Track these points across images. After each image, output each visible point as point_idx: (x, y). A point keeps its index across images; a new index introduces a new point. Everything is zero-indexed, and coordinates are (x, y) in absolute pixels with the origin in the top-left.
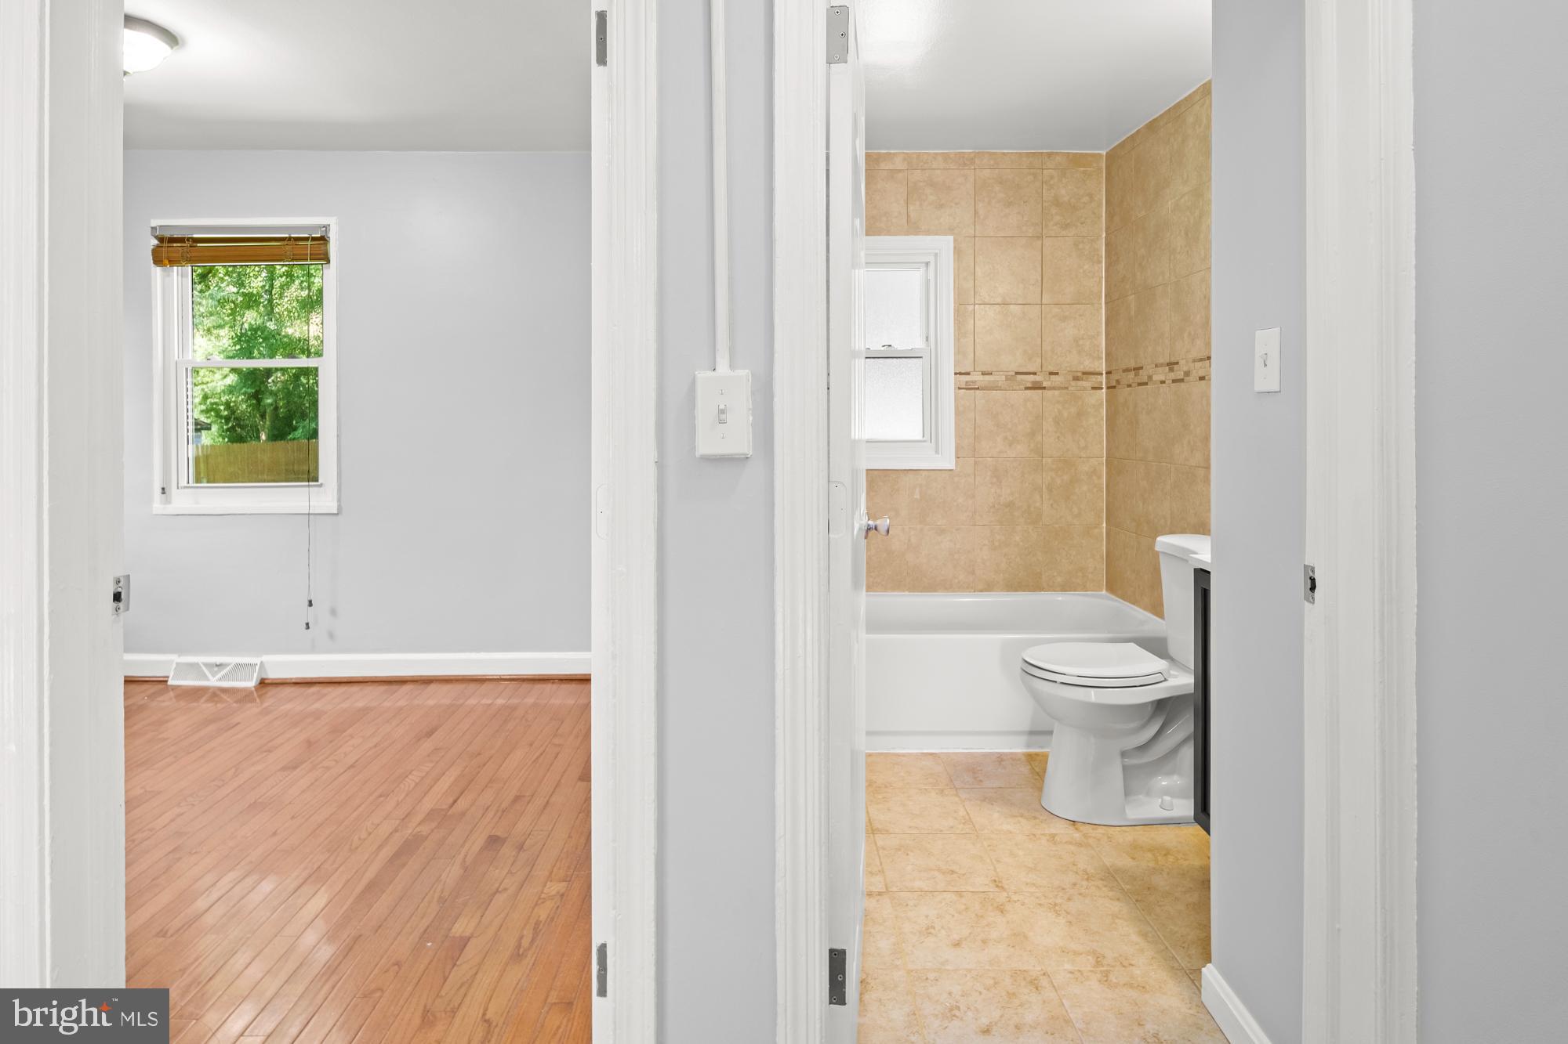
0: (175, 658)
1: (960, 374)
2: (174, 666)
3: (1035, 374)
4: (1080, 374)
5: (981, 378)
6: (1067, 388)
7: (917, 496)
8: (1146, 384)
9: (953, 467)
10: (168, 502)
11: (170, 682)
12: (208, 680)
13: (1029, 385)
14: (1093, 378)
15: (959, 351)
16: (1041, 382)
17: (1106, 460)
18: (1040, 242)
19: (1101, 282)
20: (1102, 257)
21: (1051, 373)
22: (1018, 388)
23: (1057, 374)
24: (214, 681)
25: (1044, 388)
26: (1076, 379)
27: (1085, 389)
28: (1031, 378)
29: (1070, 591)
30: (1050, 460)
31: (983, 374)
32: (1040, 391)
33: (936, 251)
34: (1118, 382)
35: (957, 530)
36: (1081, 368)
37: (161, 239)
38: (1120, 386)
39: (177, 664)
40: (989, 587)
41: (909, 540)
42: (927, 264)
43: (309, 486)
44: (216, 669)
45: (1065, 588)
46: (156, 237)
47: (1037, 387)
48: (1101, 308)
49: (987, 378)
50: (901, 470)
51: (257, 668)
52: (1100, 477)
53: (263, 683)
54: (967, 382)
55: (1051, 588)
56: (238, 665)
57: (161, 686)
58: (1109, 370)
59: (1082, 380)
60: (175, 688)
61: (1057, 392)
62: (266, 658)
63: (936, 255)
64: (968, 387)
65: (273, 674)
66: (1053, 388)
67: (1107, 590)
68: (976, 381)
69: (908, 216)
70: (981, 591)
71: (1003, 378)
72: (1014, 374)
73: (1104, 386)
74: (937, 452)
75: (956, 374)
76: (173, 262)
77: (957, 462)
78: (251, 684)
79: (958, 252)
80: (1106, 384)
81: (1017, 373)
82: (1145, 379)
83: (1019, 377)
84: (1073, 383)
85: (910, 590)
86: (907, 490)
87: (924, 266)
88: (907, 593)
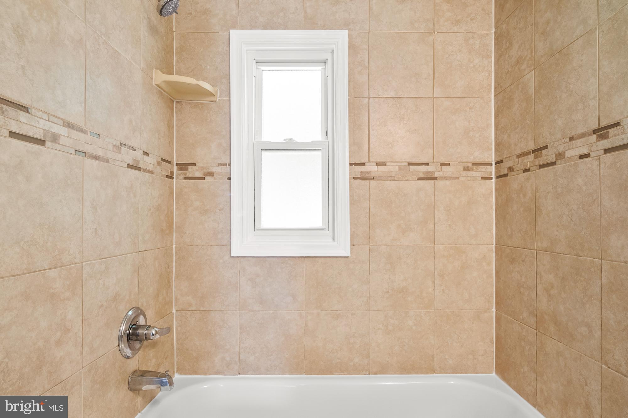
1: (356, 164)
3: (427, 164)
4: (470, 165)
5: (375, 168)
6: (458, 178)
7: (314, 282)
8: (554, 163)
9: (348, 254)
13: (422, 175)
14: (483, 168)
15: (354, 144)
16: (433, 172)
17: (496, 247)
18: (431, 38)
19: (489, 76)
20: (491, 51)
21: (443, 164)
22: (410, 178)
23: (448, 164)
25: (436, 178)
26: (467, 169)
27: (475, 179)
28: (423, 168)
29: (462, 373)
30: (441, 247)
31: (378, 164)
32: (432, 181)
33: (333, 46)
34: (511, 169)
35: (352, 315)
36: (472, 159)
38: (513, 173)
40: (383, 370)
41: (306, 325)
42: (325, 62)
45: (456, 370)
47: (431, 177)
48: (491, 101)
49: (381, 168)
50: (298, 257)
52: (489, 264)
54: (361, 172)
55: (443, 370)
58: (499, 159)
59: (473, 170)
61: (448, 182)
63: (333, 52)
64: (364, 177)
66: (445, 178)
67: (497, 373)
68: (370, 172)
69: (305, 11)
70: (376, 373)
71: (397, 169)
72: (406, 164)
73: (493, 176)
74: (334, 239)
75: (351, 164)
77: (352, 249)
79: (352, 47)
80: (496, 173)
81: (410, 164)
82: (552, 159)
83: (412, 168)
84: (464, 173)
85: (307, 373)
86: (304, 275)
87: (323, 64)
88: (304, 376)
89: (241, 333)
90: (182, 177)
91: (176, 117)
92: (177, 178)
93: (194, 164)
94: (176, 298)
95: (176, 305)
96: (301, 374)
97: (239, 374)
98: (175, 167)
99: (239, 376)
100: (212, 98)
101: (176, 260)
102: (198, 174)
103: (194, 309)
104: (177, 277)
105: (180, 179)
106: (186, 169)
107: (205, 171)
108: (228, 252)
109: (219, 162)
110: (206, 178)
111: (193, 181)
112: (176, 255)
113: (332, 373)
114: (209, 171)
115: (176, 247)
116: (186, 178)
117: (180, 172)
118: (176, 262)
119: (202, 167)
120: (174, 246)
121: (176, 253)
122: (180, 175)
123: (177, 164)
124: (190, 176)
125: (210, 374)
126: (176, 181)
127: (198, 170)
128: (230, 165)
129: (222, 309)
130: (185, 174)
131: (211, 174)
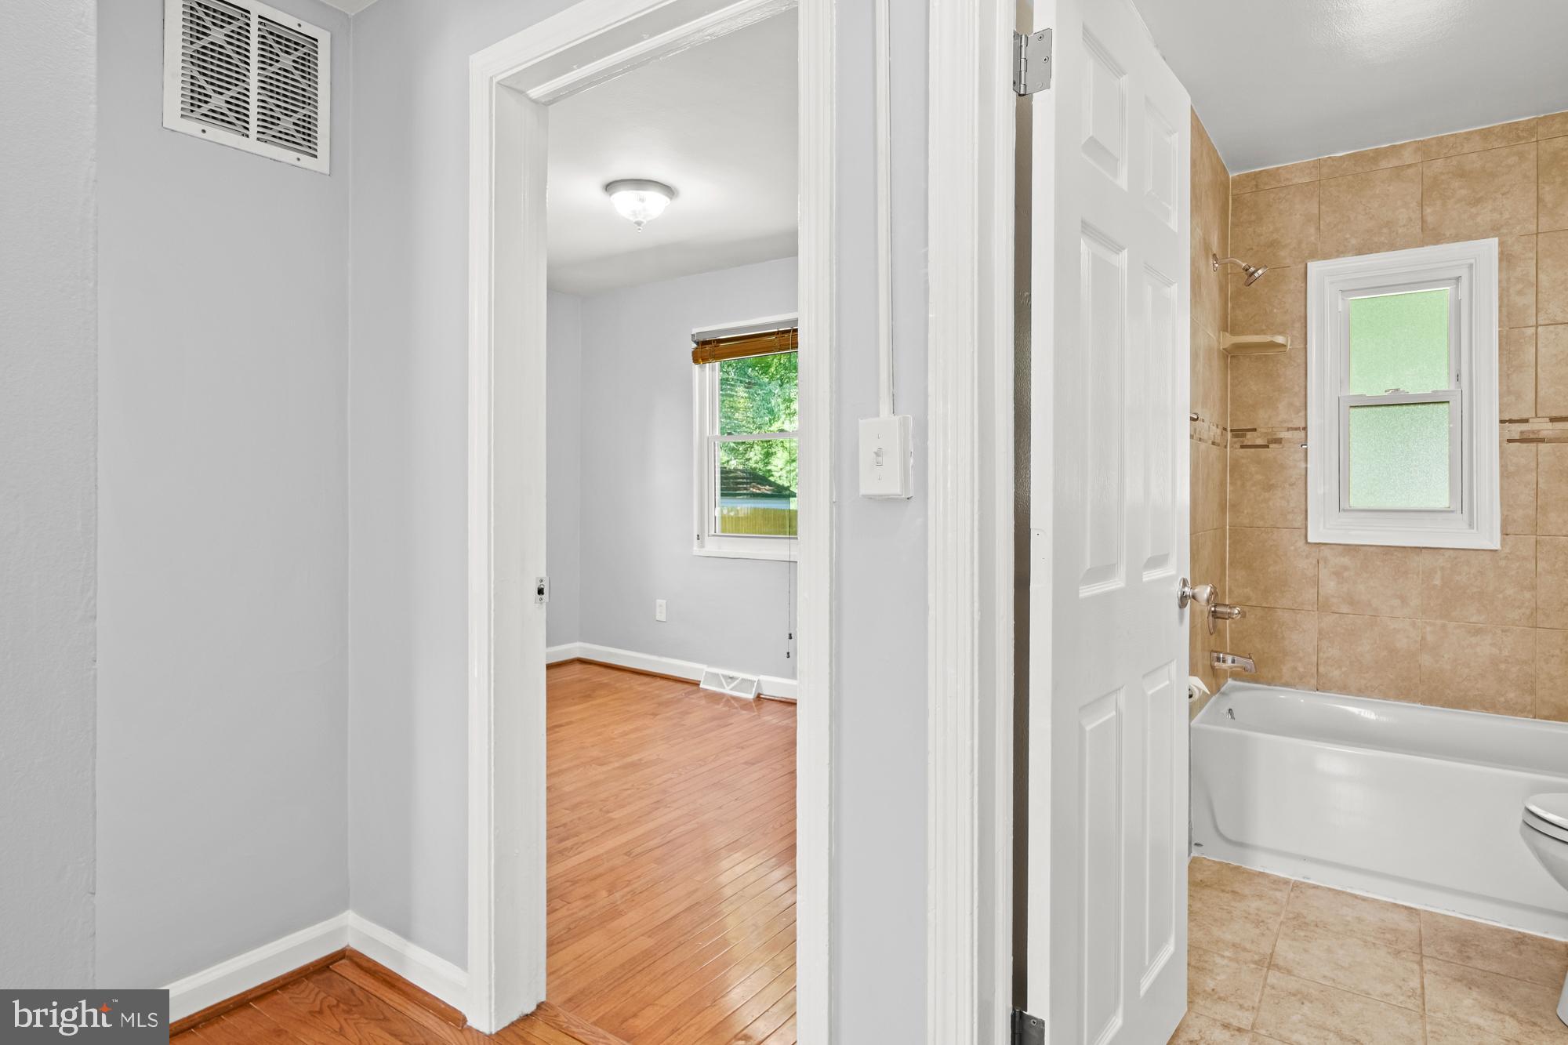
0: (705, 668)
1: (1510, 421)
2: (704, 674)
5: (1548, 425)
7: (1437, 582)
9: (1496, 546)
10: (702, 546)
11: (701, 686)
12: (724, 688)
15: (1510, 392)
24: (727, 690)
31: (1553, 420)
33: (1473, 261)
35: (1504, 631)
37: (697, 343)
39: (707, 672)
41: (1423, 638)
42: (1458, 279)
43: (790, 538)
44: (729, 680)
46: (695, 342)
49: (1559, 425)
50: (1411, 548)
51: (755, 684)
53: (759, 697)
54: (1521, 432)
56: (743, 680)
57: (695, 688)
60: (705, 690)
62: (763, 678)
63: (1471, 267)
64: (1525, 439)
65: (767, 692)
68: (1539, 431)
69: (1423, 221)
70: (1547, 718)
74: (1471, 526)
75: (1502, 421)
76: (705, 360)
77: (1503, 540)
78: (751, 696)
79: (1506, 258)
85: (1423, 702)
86: (1421, 572)
87: (1454, 281)
88: (1419, 705)
89: (1319, 639)
90: (1238, 446)
91: (1231, 374)
92: (1231, 447)
93: (1255, 430)
94: (1230, 589)
95: (1229, 598)
96: (1414, 702)
97: (1317, 690)
98: (1229, 434)
99: (1317, 692)
100: (1282, 349)
101: (1229, 544)
102: (1259, 442)
103: (1254, 603)
104: (1231, 564)
105: (1236, 448)
106: (1244, 436)
107: (1269, 437)
108: (1303, 538)
109: (1290, 426)
110: (1271, 446)
111: (1253, 450)
112: (1230, 539)
113: (1466, 708)
114: (1275, 437)
115: (1229, 529)
116: (1242, 447)
117: (1236, 439)
118: (1229, 546)
119: (1266, 433)
120: (1228, 527)
121: (1230, 535)
122: (1235, 443)
123: (1231, 431)
124: (1249, 444)
125: (1275, 685)
126: (1230, 451)
127: (1259, 437)
128: (1305, 429)
129: (1293, 608)
130: (1243, 442)
131: (1279, 441)
